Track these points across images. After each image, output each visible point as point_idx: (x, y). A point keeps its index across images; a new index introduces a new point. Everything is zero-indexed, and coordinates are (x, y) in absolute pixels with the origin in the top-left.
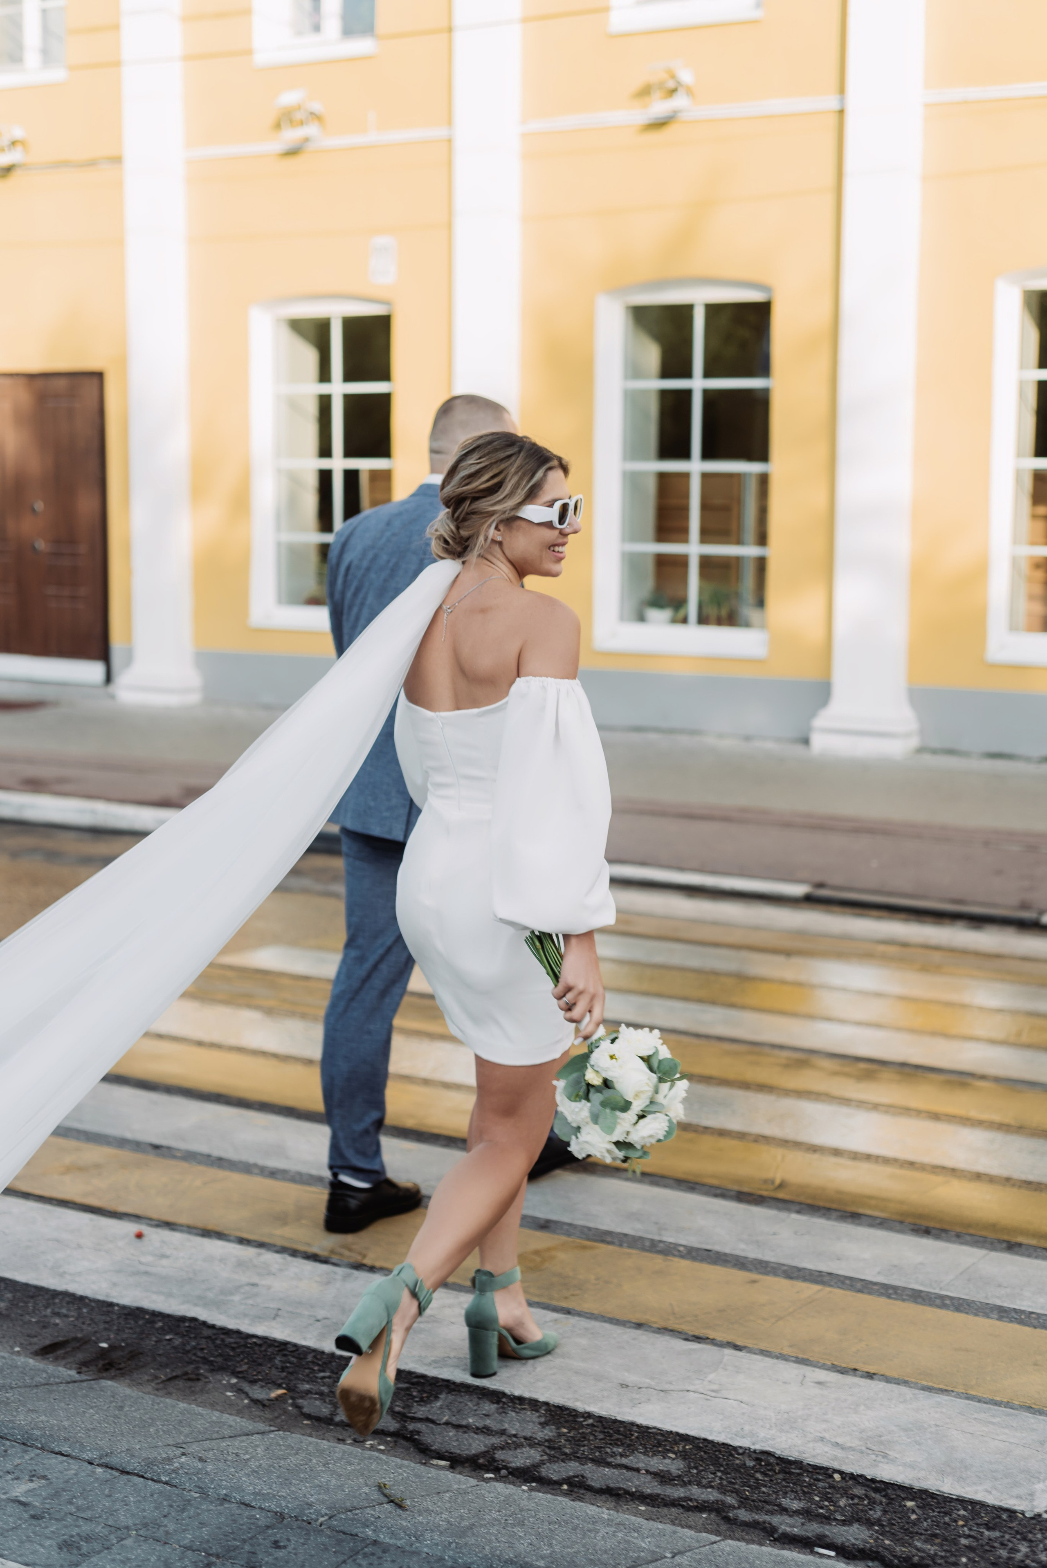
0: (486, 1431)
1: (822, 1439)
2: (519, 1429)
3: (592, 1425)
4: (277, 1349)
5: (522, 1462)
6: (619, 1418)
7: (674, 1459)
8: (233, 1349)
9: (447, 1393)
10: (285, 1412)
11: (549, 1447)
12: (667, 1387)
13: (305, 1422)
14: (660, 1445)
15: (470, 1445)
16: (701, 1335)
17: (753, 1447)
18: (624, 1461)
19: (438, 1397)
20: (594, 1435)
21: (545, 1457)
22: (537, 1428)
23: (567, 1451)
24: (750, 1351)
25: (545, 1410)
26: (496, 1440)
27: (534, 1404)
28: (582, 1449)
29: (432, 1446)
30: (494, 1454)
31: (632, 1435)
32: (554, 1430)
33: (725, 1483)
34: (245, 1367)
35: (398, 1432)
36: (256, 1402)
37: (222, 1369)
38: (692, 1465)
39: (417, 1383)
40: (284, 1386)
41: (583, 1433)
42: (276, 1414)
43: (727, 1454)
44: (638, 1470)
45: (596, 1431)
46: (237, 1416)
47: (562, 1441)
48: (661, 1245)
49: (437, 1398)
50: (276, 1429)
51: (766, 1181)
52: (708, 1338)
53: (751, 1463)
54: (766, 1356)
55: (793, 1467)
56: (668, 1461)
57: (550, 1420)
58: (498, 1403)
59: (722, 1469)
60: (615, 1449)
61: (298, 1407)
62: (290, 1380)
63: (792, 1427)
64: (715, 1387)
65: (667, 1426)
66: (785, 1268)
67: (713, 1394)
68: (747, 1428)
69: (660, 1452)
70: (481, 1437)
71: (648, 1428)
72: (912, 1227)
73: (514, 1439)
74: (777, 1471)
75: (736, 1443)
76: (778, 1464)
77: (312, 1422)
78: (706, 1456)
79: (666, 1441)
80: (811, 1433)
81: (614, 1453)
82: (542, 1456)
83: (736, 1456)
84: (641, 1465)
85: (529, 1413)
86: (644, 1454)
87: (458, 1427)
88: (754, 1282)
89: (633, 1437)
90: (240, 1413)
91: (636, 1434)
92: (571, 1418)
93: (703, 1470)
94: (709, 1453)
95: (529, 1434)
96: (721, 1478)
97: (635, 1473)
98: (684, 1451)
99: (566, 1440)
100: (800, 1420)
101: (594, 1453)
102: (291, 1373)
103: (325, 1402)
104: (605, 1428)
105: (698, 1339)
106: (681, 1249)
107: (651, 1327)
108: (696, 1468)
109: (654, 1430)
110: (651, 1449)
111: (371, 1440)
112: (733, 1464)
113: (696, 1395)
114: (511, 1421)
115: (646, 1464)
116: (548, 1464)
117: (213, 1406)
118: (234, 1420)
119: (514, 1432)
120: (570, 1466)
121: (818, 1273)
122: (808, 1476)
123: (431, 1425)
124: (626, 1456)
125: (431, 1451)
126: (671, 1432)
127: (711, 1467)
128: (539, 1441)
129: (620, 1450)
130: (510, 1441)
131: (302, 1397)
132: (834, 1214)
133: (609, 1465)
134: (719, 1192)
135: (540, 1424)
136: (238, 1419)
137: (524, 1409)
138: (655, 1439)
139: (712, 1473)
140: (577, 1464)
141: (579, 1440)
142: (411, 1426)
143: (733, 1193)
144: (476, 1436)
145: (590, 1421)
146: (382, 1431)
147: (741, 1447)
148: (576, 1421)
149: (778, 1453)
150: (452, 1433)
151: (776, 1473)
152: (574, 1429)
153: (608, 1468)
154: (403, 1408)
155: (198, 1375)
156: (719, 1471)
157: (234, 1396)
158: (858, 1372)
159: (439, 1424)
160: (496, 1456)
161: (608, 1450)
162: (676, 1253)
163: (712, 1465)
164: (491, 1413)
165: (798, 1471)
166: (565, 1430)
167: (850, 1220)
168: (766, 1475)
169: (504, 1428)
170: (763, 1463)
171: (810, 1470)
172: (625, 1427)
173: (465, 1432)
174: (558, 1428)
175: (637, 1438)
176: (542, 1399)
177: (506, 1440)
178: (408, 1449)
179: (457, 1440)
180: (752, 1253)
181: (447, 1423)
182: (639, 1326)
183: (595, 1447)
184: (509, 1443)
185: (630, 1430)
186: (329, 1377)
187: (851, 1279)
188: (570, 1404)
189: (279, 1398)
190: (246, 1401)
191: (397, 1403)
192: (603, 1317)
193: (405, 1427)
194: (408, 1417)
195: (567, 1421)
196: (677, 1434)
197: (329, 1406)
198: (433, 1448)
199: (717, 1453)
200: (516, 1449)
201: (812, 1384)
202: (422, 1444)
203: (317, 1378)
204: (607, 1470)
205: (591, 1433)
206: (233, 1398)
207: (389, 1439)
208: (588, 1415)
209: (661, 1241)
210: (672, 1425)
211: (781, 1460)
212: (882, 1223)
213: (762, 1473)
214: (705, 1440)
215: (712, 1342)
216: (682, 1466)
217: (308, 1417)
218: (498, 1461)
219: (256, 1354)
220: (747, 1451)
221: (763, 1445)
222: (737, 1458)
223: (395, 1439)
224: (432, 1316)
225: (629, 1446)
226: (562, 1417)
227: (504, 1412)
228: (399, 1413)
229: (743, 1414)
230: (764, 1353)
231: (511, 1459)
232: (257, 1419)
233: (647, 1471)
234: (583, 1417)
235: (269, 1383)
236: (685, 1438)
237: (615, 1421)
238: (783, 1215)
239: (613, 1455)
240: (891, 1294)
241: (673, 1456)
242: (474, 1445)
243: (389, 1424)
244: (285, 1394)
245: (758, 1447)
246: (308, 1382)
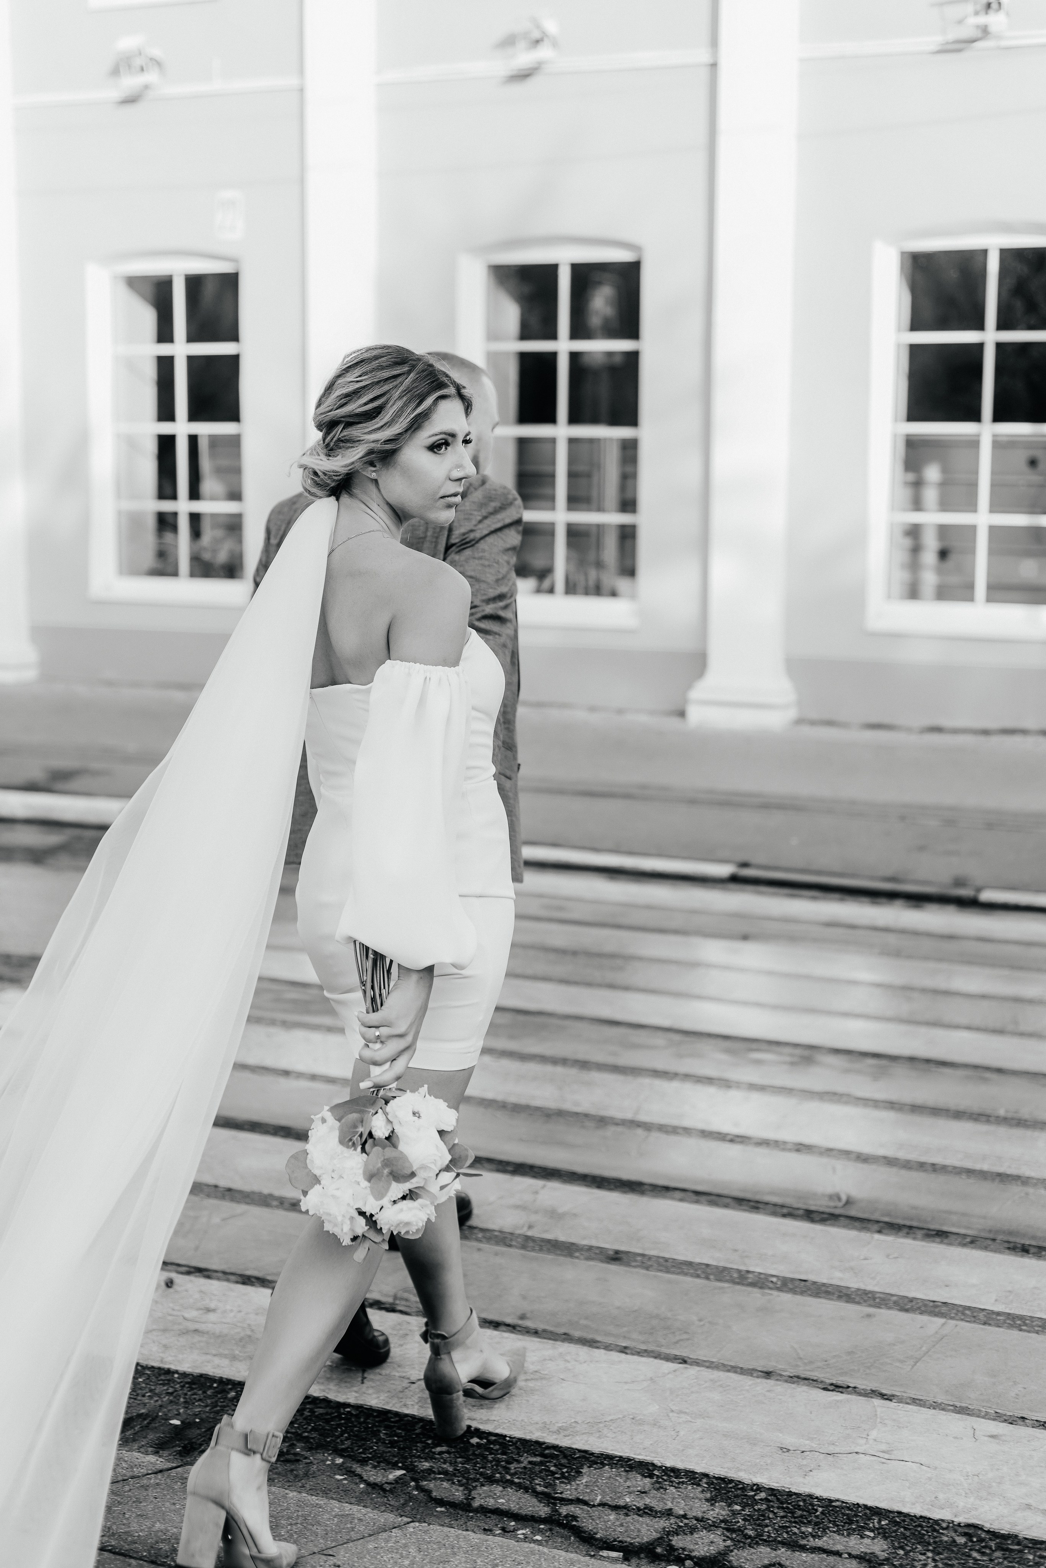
0: (647, 1511)
1: (1029, 1506)
2: (686, 1508)
3: (766, 1500)
4: (377, 1419)
5: (705, 1549)
6: (793, 1490)
7: (873, 1538)
8: (327, 1421)
9: (589, 1467)
10: (411, 1498)
11: (728, 1530)
12: (831, 1449)
13: (438, 1509)
14: (851, 1522)
15: (639, 1531)
16: (840, 1383)
17: (957, 1520)
18: (818, 1543)
19: (581, 1472)
20: (772, 1512)
21: (729, 1543)
22: (706, 1506)
23: (751, 1533)
24: (901, 1400)
25: (706, 1483)
26: (662, 1523)
27: (693, 1477)
28: (766, 1530)
29: (596, 1534)
30: (670, 1540)
31: (816, 1510)
32: (726, 1508)
33: (940, 1565)
34: (348, 1443)
35: (551, 1517)
36: (373, 1486)
37: (320, 1446)
38: (896, 1544)
39: (553, 1456)
40: (400, 1465)
41: (759, 1509)
42: (402, 1502)
43: (929, 1529)
44: (838, 1554)
45: (773, 1507)
46: (358, 1505)
47: (740, 1520)
48: (750, 1276)
49: (579, 1473)
50: (410, 1520)
51: (831, 1197)
52: (848, 1387)
53: (961, 1540)
54: (920, 1406)
55: (1009, 1542)
56: (866, 1541)
57: (716, 1496)
58: (651, 1476)
59: (931, 1548)
60: (803, 1529)
61: (428, 1492)
62: (406, 1458)
63: (989, 1494)
64: (884, 1447)
65: (852, 1497)
66: (894, 1298)
67: (887, 1456)
68: (941, 1496)
69: (854, 1530)
70: (646, 1520)
71: (831, 1501)
72: (1007, 1245)
73: (686, 1521)
74: (994, 1549)
75: (936, 1515)
76: (990, 1539)
77: (446, 1509)
78: (908, 1533)
79: (856, 1516)
80: (1014, 1500)
81: (803, 1533)
82: (724, 1540)
83: (941, 1531)
84: (839, 1547)
85: (690, 1487)
86: (838, 1532)
87: (616, 1508)
88: (869, 1316)
89: (818, 1513)
90: (359, 1501)
91: (820, 1509)
92: (739, 1492)
93: (910, 1551)
94: (910, 1529)
95: (700, 1515)
96: (934, 1560)
97: (838, 1559)
98: (881, 1527)
99: (743, 1520)
100: (994, 1484)
101: (781, 1534)
102: (404, 1449)
103: (453, 1483)
104: (782, 1503)
105: (837, 1388)
106: (774, 1280)
107: (781, 1375)
108: (902, 1548)
109: (838, 1504)
110: (843, 1526)
111: (522, 1529)
112: (941, 1541)
113: (868, 1457)
114: (674, 1498)
115: (845, 1546)
116: (736, 1551)
117: (326, 1493)
118: (358, 1511)
119: (682, 1513)
120: (761, 1552)
121: (931, 1304)
122: (1029, 1553)
123: (585, 1507)
124: (820, 1537)
125: (596, 1539)
126: (858, 1504)
127: (918, 1546)
128: (713, 1522)
129: (810, 1530)
130: (681, 1524)
131: (424, 1478)
132: (920, 1233)
133: (803, 1548)
134: (785, 1211)
135: (707, 1500)
136: (364, 1510)
137: (683, 1483)
138: (844, 1514)
139: (921, 1554)
140: (768, 1549)
141: (758, 1519)
142: (564, 1510)
143: (801, 1212)
144: (641, 1519)
145: (763, 1495)
146: (533, 1516)
147: (943, 1520)
148: (746, 1495)
149: (987, 1526)
150: (612, 1516)
151: (993, 1551)
152: (748, 1505)
153: (805, 1553)
154: (546, 1487)
155: (296, 1454)
156: (928, 1550)
157: (345, 1479)
158: (1027, 1421)
159: (594, 1506)
160: (673, 1543)
161: (795, 1530)
162: (771, 1285)
163: (919, 1543)
164: (647, 1489)
165: (1016, 1547)
166: (738, 1508)
167: (938, 1240)
168: (983, 1554)
169: (668, 1507)
170: (975, 1539)
171: (1030, 1545)
172: (804, 1501)
173: (627, 1515)
174: (729, 1506)
175: (822, 1513)
176: (699, 1469)
177: (676, 1523)
178: (567, 1538)
179: (622, 1525)
180: (853, 1283)
181: (602, 1504)
182: (768, 1374)
183: (780, 1527)
184: (681, 1527)
185: (812, 1505)
186: (448, 1452)
187: (969, 1308)
188: (732, 1474)
189: (398, 1480)
190: (362, 1486)
191: (537, 1482)
192: (724, 1365)
193: (557, 1511)
194: (556, 1499)
195: (736, 1496)
196: (866, 1507)
197: (461, 1488)
198: (598, 1536)
199: (919, 1529)
200: (692, 1533)
201: (986, 1438)
202: (585, 1532)
203: (434, 1453)
204: (804, 1555)
205: (768, 1509)
206: (345, 1482)
207: (542, 1526)
208: (758, 1488)
209: (748, 1272)
210: (856, 1496)
211: (994, 1534)
212: (973, 1242)
213: (979, 1551)
214: (900, 1513)
215: (855, 1390)
216: (886, 1547)
217: (441, 1502)
218: (677, 1549)
219: (356, 1426)
220: (951, 1525)
221: (966, 1516)
222: (942, 1534)
223: (548, 1526)
224: (536, 1372)
225: (816, 1524)
226: (729, 1492)
227: (662, 1488)
228: (543, 1493)
229: (930, 1479)
230: (915, 1401)
231: (692, 1547)
232: (383, 1508)
233: (849, 1554)
234: (752, 1490)
235: (381, 1462)
236: (877, 1512)
237: (790, 1494)
238: (865, 1236)
239: (804, 1536)
240: (1020, 1325)
241: (872, 1534)
242: (643, 1531)
243: (537, 1509)
244: (404, 1475)
245: (962, 1519)
246: (426, 1460)
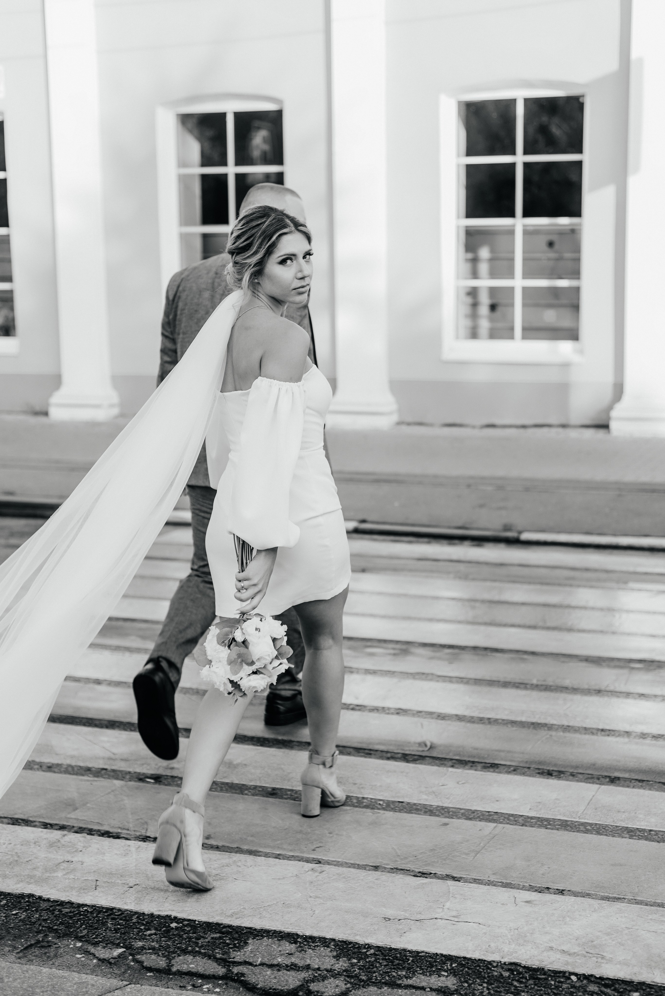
0: (294, 967)
1: (551, 948)
2: (320, 963)
3: (374, 954)
4: (106, 914)
5: (333, 991)
6: (393, 947)
7: (447, 977)
8: (71, 918)
9: (253, 939)
10: (129, 967)
11: (348, 977)
12: (419, 917)
13: (148, 974)
14: (432, 966)
15: (287, 981)
16: (425, 871)
17: (503, 961)
18: (410, 982)
19: (248, 943)
20: (379, 962)
21: (349, 985)
22: (333, 961)
23: (364, 978)
24: (466, 881)
25: (333, 945)
26: (304, 975)
27: (325, 942)
28: (374, 975)
29: (257, 985)
30: (309, 986)
31: (409, 960)
32: (347, 961)
33: (492, 992)
34: (85, 932)
35: (226, 975)
36: (103, 961)
37: (66, 935)
38: (462, 979)
39: (228, 933)
40: (122, 945)
41: (370, 961)
42: (123, 970)
43: (485, 968)
44: (423, 988)
45: (379, 959)
46: (92, 974)
47: (357, 969)
48: (365, 801)
49: (246, 943)
50: (128, 983)
51: (420, 744)
52: (431, 873)
53: (506, 974)
54: (479, 884)
55: (538, 973)
56: (443, 978)
57: (340, 954)
58: (295, 942)
59: (486, 981)
60: (399, 973)
61: (140, 963)
62: (126, 940)
63: (525, 941)
64: (454, 913)
65: (433, 949)
66: (462, 811)
67: (456, 920)
68: (492, 945)
69: (434, 971)
70: (292, 973)
71: (418, 952)
72: (537, 771)
73: (320, 972)
74: (528, 978)
75: (489, 958)
76: (526, 972)
77: (154, 973)
78: (470, 972)
79: (435, 962)
80: (541, 944)
81: (400, 976)
82: (346, 984)
83: (493, 969)
84: (424, 984)
85: (322, 949)
86: (423, 974)
87: (271, 966)
88: (446, 824)
89: (410, 961)
90: (93, 972)
91: (411, 959)
92: (356, 950)
93: (472, 984)
94: (472, 969)
95: (329, 967)
96: (488, 989)
97: (423, 992)
98: (453, 968)
99: (358, 969)
100: (528, 934)
101: (385, 977)
102: (124, 933)
103: (159, 955)
104: (385, 956)
105: (423, 874)
106: (381, 803)
107: (385, 868)
108: (466, 982)
109: (423, 954)
110: (427, 969)
111: (207, 985)
112: (493, 975)
113: (443, 921)
114: (311, 957)
115: (428, 983)
116: (353, 991)
117: (69, 967)
118: (92, 979)
119: (317, 967)
120: (370, 991)
121: (487, 814)
122: (552, 980)
123: (250, 967)
124: (411, 978)
125: (258, 989)
126: (436, 953)
127: (477, 980)
128: (338, 972)
129: (404, 973)
130: (316, 975)
131: (139, 953)
132: (479, 766)
133: (399, 986)
134: (389, 755)
135: (334, 957)
136: (96, 978)
137: (317, 946)
138: (427, 961)
139: (479, 985)
140: (376, 988)
141: (369, 968)
142: (235, 970)
143: (399, 756)
144: (288, 973)
145: (372, 951)
146: (214, 975)
147: (494, 961)
148: (361, 952)
149: (523, 963)
150: (269, 972)
151: (527, 980)
152: (362, 959)
153: (400, 989)
154: (223, 955)
155: (48, 942)
156: (484, 982)
157: (83, 957)
158: (551, 890)
159: (256, 966)
160: (311, 988)
161: (394, 974)
162: (379, 806)
163: (478, 978)
164: (293, 952)
165: (543, 977)
166: (355, 961)
167: (492, 770)
168: (521, 982)
169: (307, 963)
170: (515, 973)
171: (552, 975)
172: (400, 953)
173: (279, 970)
174: (349, 960)
175: (412, 961)
176: (328, 936)
177: (313, 974)
178: (238, 989)
179: (275, 978)
180: (434, 802)
181: (262, 964)
182: (376, 868)
183: (383, 972)
184: (316, 976)
185: (406, 956)
186: (155, 934)
187: (512, 815)
188: (351, 938)
189: (120, 956)
190: (95, 961)
191: (217, 951)
192: (346, 863)
193: (230, 970)
194: (229, 962)
195: (354, 953)
196: (442, 955)
197: (164, 959)
198: (259, 986)
199: (478, 968)
200: (323, 981)
201: (523, 903)
202: (250, 984)
203: (146, 935)
204: (400, 991)
205: (376, 960)
206: (83, 959)
207: (220, 982)
208: (369, 947)
209: (363, 798)
210: (436, 948)
211: (528, 969)
212: (515, 770)
213: (518, 981)
214: (465, 958)
215: (435, 876)
216: (455, 982)
217: (150, 969)
218: (313, 992)
219: (90, 920)
220: (499, 964)
221: (510, 958)
222: (494, 970)
223: (225, 982)
224: (217, 875)
225: (409, 969)
226: (349, 950)
227: (303, 950)
228: (221, 959)
229: (485, 933)
230: (475, 881)
231: (323, 990)
232: (109, 976)
233: (431, 988)
234: (365, 948)
235: (109, 943)
236: (450, 958)
237: (391, 949)
238: (443, 769)
239: (400, 978)
240: (546, 825)
241: (446, 974)
242: (290, 981)
243: (217, 970)
244: (125, 951)
245: (506, 960)
246: (140, 940)
